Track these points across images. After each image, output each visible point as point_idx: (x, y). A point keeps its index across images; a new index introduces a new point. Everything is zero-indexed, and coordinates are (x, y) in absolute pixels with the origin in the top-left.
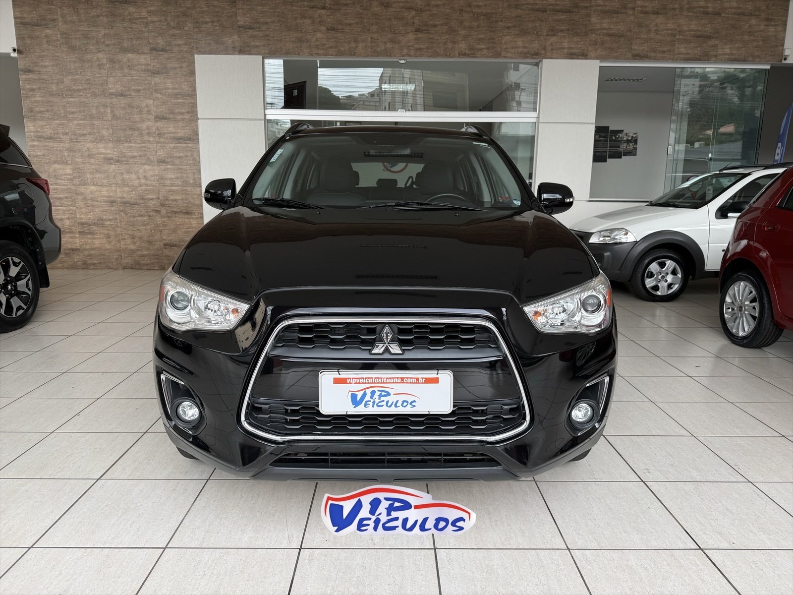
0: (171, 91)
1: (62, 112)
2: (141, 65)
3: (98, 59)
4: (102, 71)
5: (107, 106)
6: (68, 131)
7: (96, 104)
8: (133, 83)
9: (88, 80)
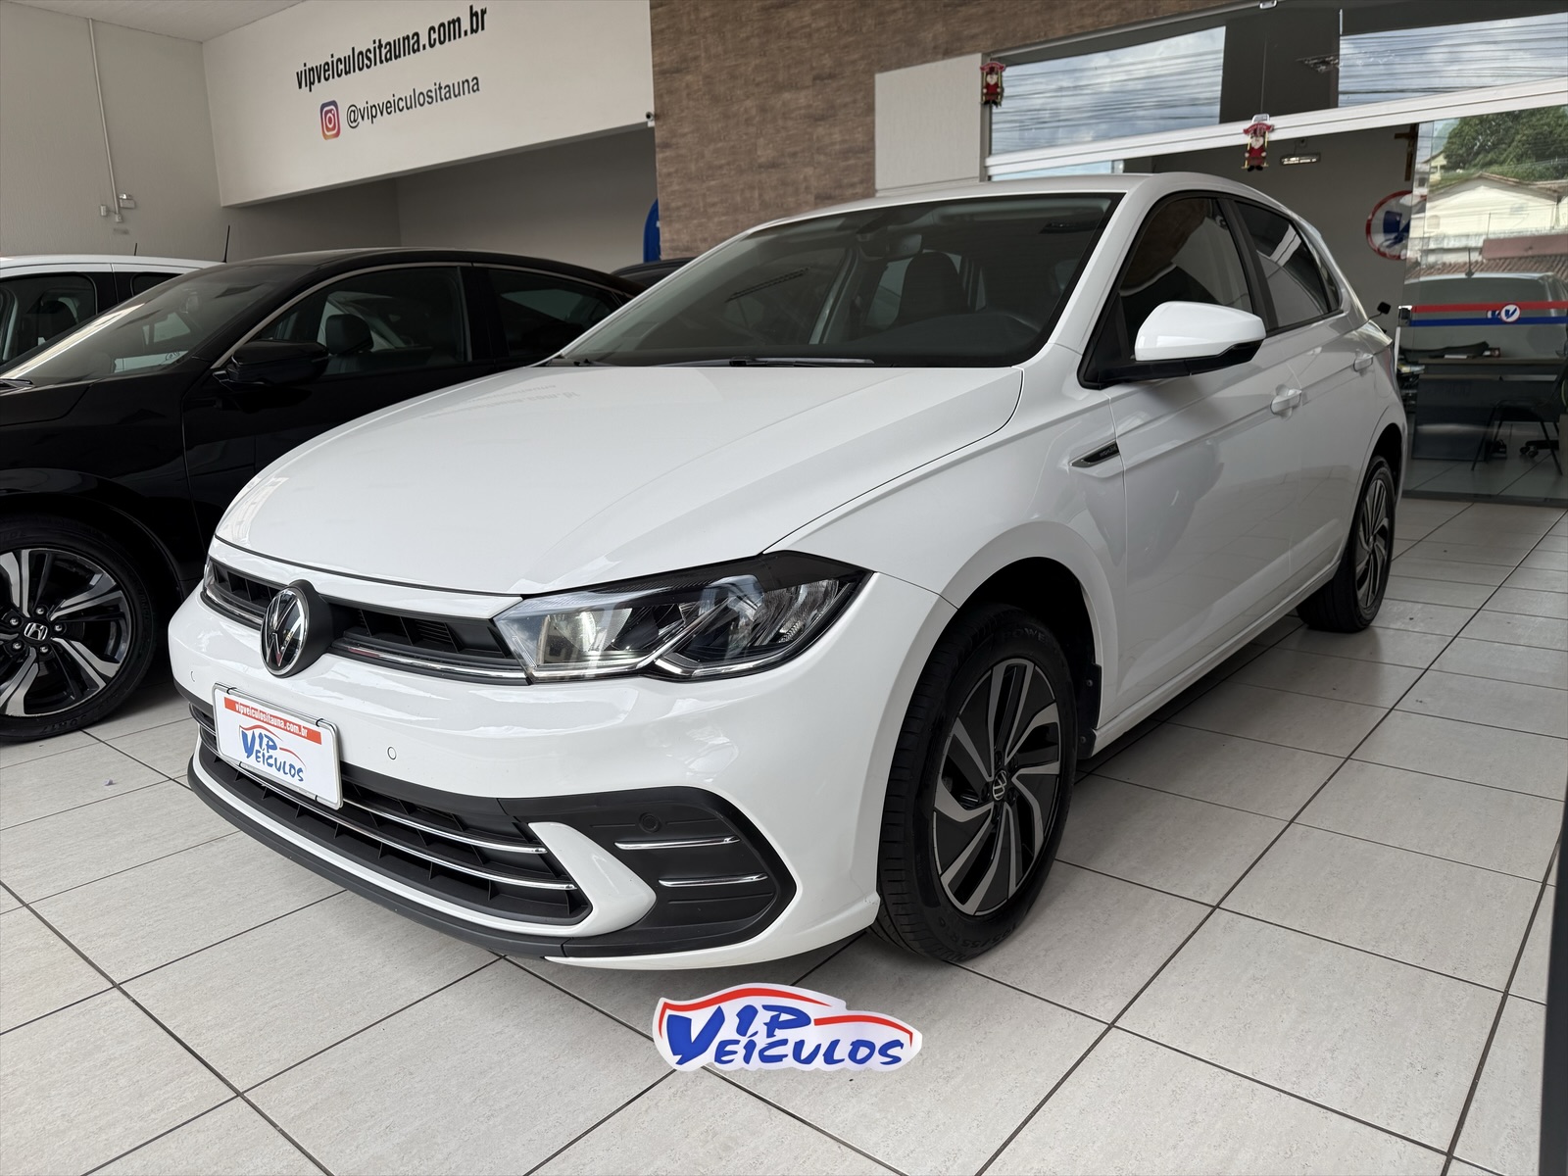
0: (837, 147)
1: (701, 204)
2: (800, 108)
3: (746, 111)
4: (752, 130)
5: (752, 188)
6: (706, 235)
7: (741, 187)
8: (788, 142)
9: (733, 147)
